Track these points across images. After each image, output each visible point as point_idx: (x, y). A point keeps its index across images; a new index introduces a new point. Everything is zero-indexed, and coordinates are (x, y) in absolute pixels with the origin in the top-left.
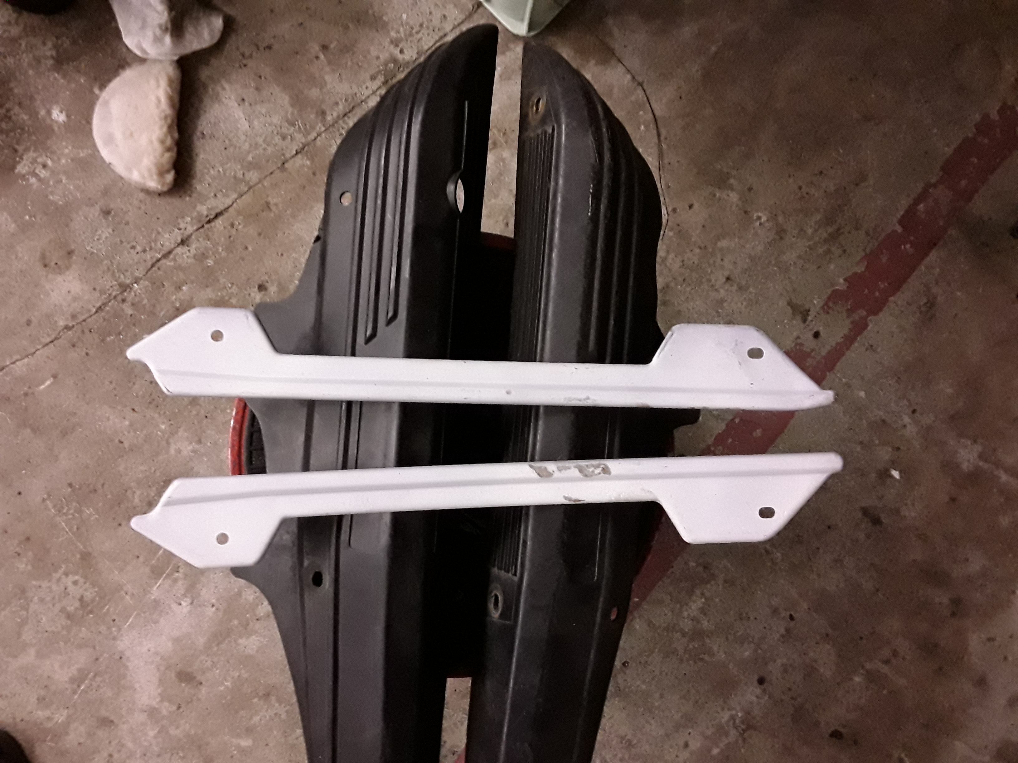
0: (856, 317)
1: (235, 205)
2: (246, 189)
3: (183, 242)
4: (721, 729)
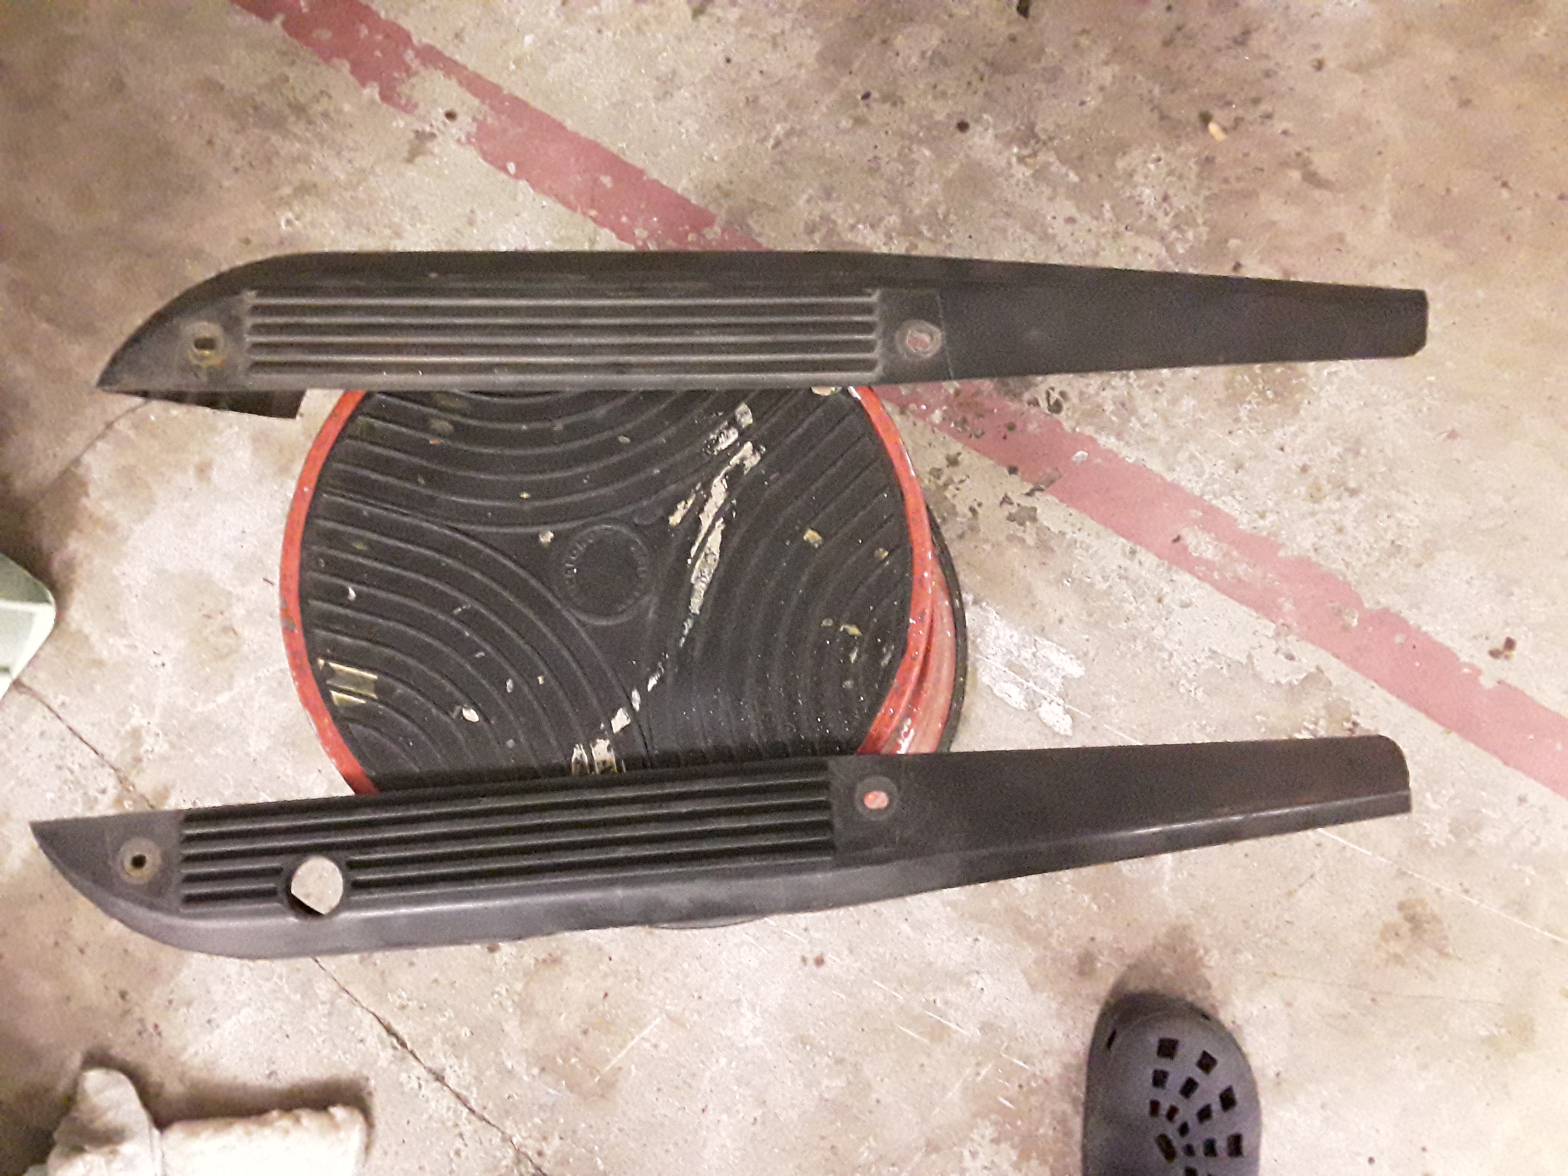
0: (415, 64)
1: (372, 1009)
2: (346, 996)
3: (439, 1078)
4: (1040, 174)
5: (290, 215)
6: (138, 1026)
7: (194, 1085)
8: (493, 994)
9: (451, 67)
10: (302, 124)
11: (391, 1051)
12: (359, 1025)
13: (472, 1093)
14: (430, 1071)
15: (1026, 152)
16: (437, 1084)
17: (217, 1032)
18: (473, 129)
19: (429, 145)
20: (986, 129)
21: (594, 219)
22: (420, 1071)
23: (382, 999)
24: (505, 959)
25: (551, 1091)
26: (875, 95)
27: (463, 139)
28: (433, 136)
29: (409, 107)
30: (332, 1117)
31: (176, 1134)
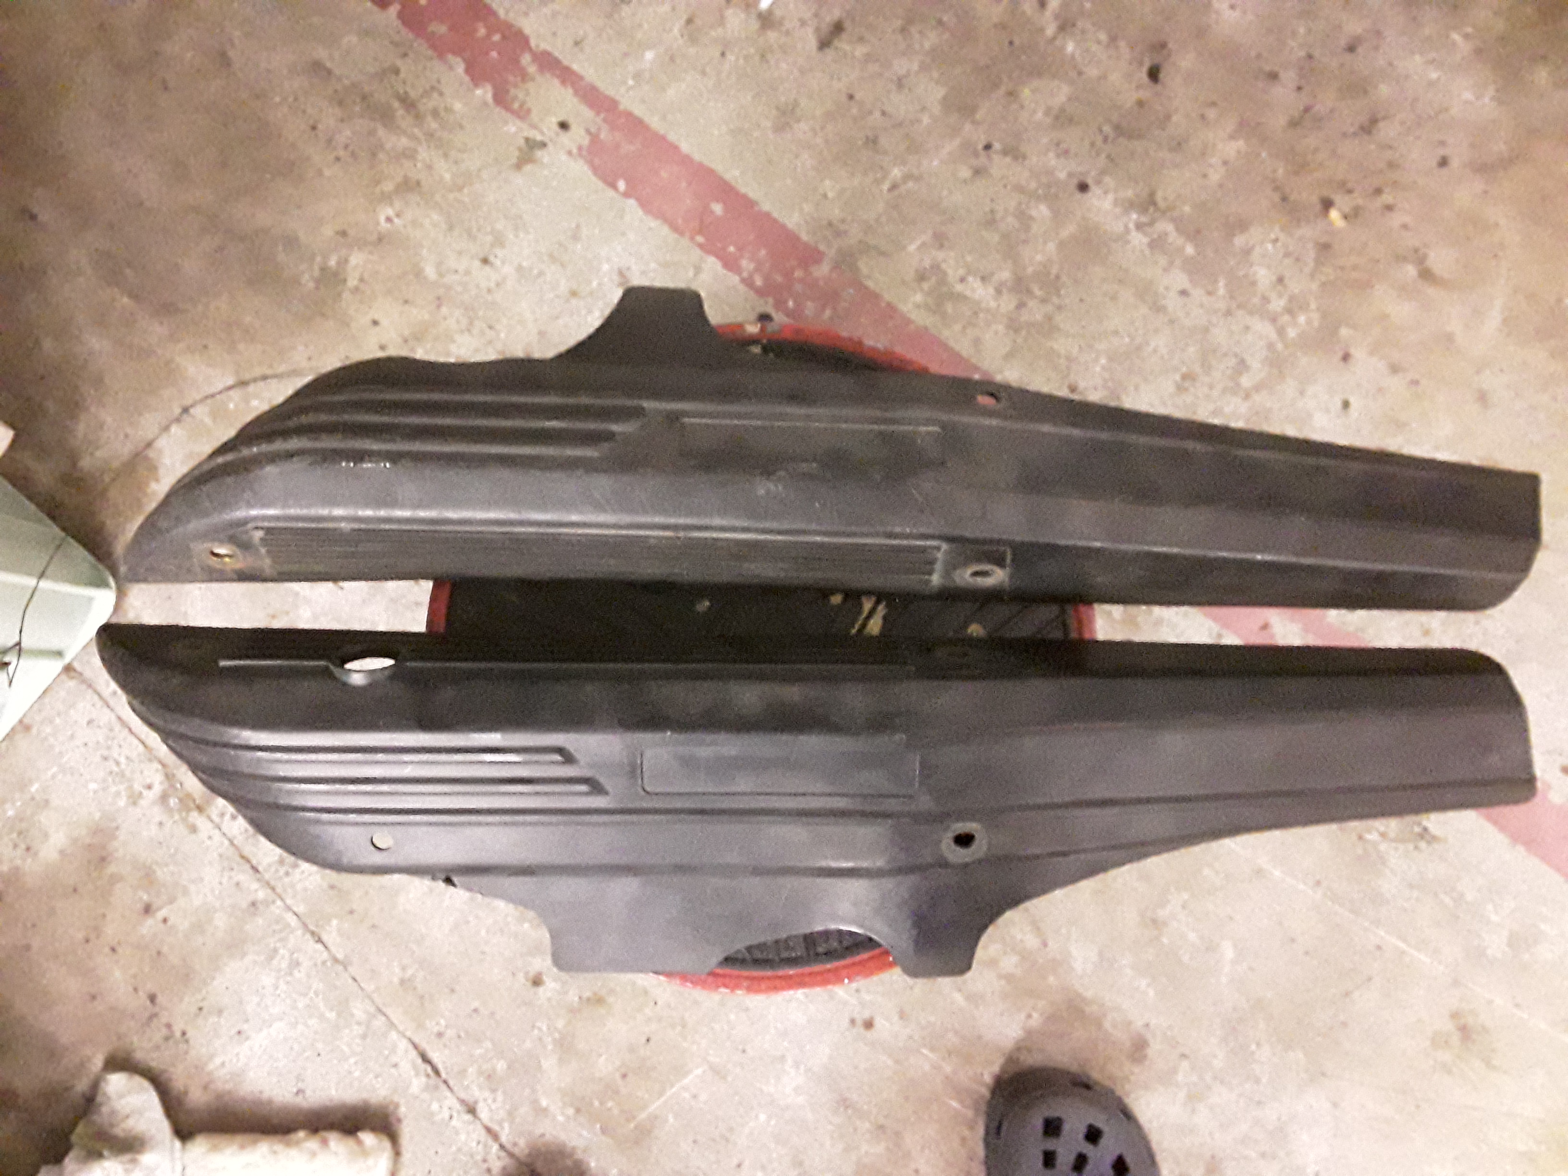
0: (532, 69)
1: (408, 1034)
2: (383, 1018)
3: (472, 1110)
4: (1157, 244)
5: (390, 212)
6: (164, 1031)
7: (219, 1096)
8: (533, 1027)
9: (567, 75)
10: (410, 120)
11: (424, 1079)
12: (394, 1049)
13: (502, 1128)
14: (462, 1102)
15: (1144, 219)
16: (468, 1117)
17: (248, 1043)
18: (586, 141)
19: (539, 153)
20: (1106, 193)
21: (701, 246)
22: (451, 1101)
23: (420, 1026)
24: (549, 994)
25: (585, 1133)
26: (997, 146)
27: (575, 151)
28: (543, 145)
29: (522, 114)
30: (360, 1142)
31: (199, 1146)
